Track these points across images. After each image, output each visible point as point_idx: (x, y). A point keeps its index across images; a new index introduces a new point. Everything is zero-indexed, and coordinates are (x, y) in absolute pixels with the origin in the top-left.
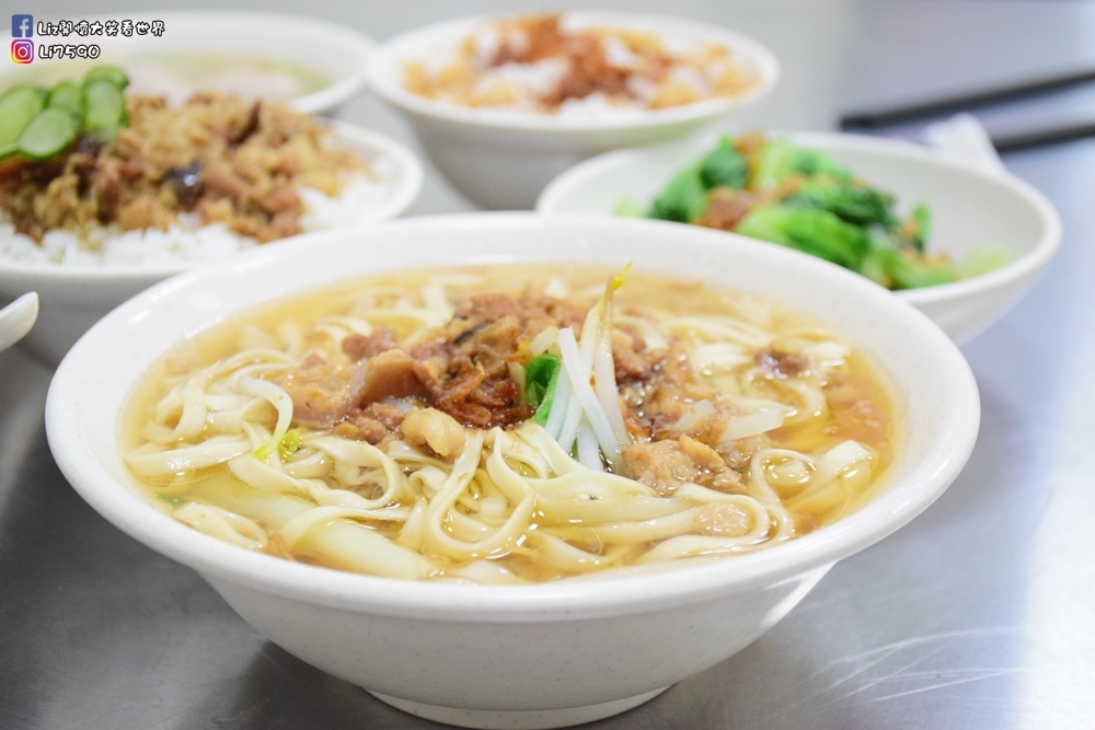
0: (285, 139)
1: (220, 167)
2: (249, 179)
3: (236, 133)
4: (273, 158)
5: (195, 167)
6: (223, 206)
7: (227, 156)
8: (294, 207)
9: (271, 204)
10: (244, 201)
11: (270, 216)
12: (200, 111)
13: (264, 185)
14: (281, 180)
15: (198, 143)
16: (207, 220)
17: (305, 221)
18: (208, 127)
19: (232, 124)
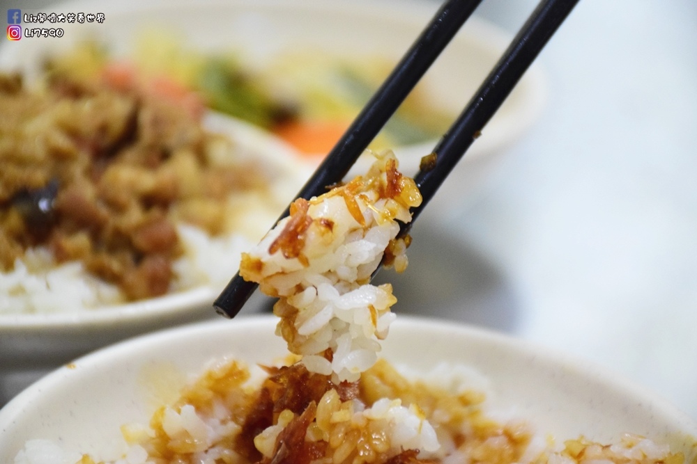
0: (164, 155)
1: (84, 191)
2: (117, 207)
3: (107, 141)
4: (148, 181)
5: (52, 189)
6: (81, 240)
7: (93, 174)
8: (170, 247)
9: (140, 241)
10: (107, 233)
11: (139, 257)
12: (64, 109)
13: (134, 216)
14: (155, 213)
15: (59, 157)
16: (62, 257)
17: (181, 267)
18: (73, 133)
19: (103, 129)
